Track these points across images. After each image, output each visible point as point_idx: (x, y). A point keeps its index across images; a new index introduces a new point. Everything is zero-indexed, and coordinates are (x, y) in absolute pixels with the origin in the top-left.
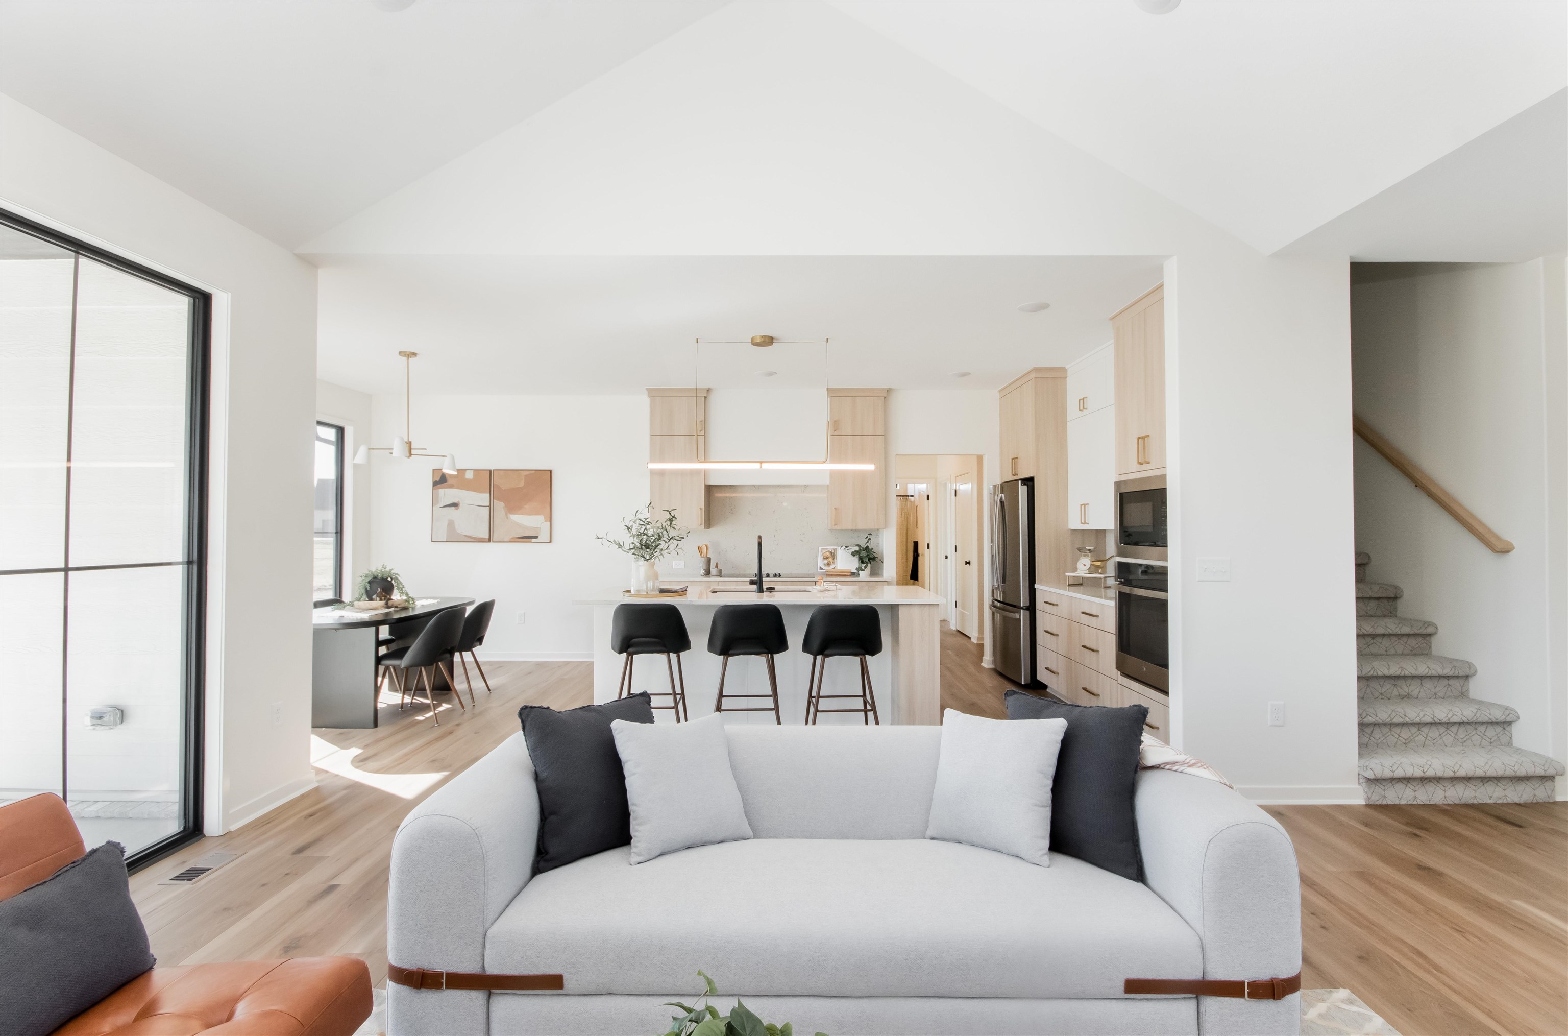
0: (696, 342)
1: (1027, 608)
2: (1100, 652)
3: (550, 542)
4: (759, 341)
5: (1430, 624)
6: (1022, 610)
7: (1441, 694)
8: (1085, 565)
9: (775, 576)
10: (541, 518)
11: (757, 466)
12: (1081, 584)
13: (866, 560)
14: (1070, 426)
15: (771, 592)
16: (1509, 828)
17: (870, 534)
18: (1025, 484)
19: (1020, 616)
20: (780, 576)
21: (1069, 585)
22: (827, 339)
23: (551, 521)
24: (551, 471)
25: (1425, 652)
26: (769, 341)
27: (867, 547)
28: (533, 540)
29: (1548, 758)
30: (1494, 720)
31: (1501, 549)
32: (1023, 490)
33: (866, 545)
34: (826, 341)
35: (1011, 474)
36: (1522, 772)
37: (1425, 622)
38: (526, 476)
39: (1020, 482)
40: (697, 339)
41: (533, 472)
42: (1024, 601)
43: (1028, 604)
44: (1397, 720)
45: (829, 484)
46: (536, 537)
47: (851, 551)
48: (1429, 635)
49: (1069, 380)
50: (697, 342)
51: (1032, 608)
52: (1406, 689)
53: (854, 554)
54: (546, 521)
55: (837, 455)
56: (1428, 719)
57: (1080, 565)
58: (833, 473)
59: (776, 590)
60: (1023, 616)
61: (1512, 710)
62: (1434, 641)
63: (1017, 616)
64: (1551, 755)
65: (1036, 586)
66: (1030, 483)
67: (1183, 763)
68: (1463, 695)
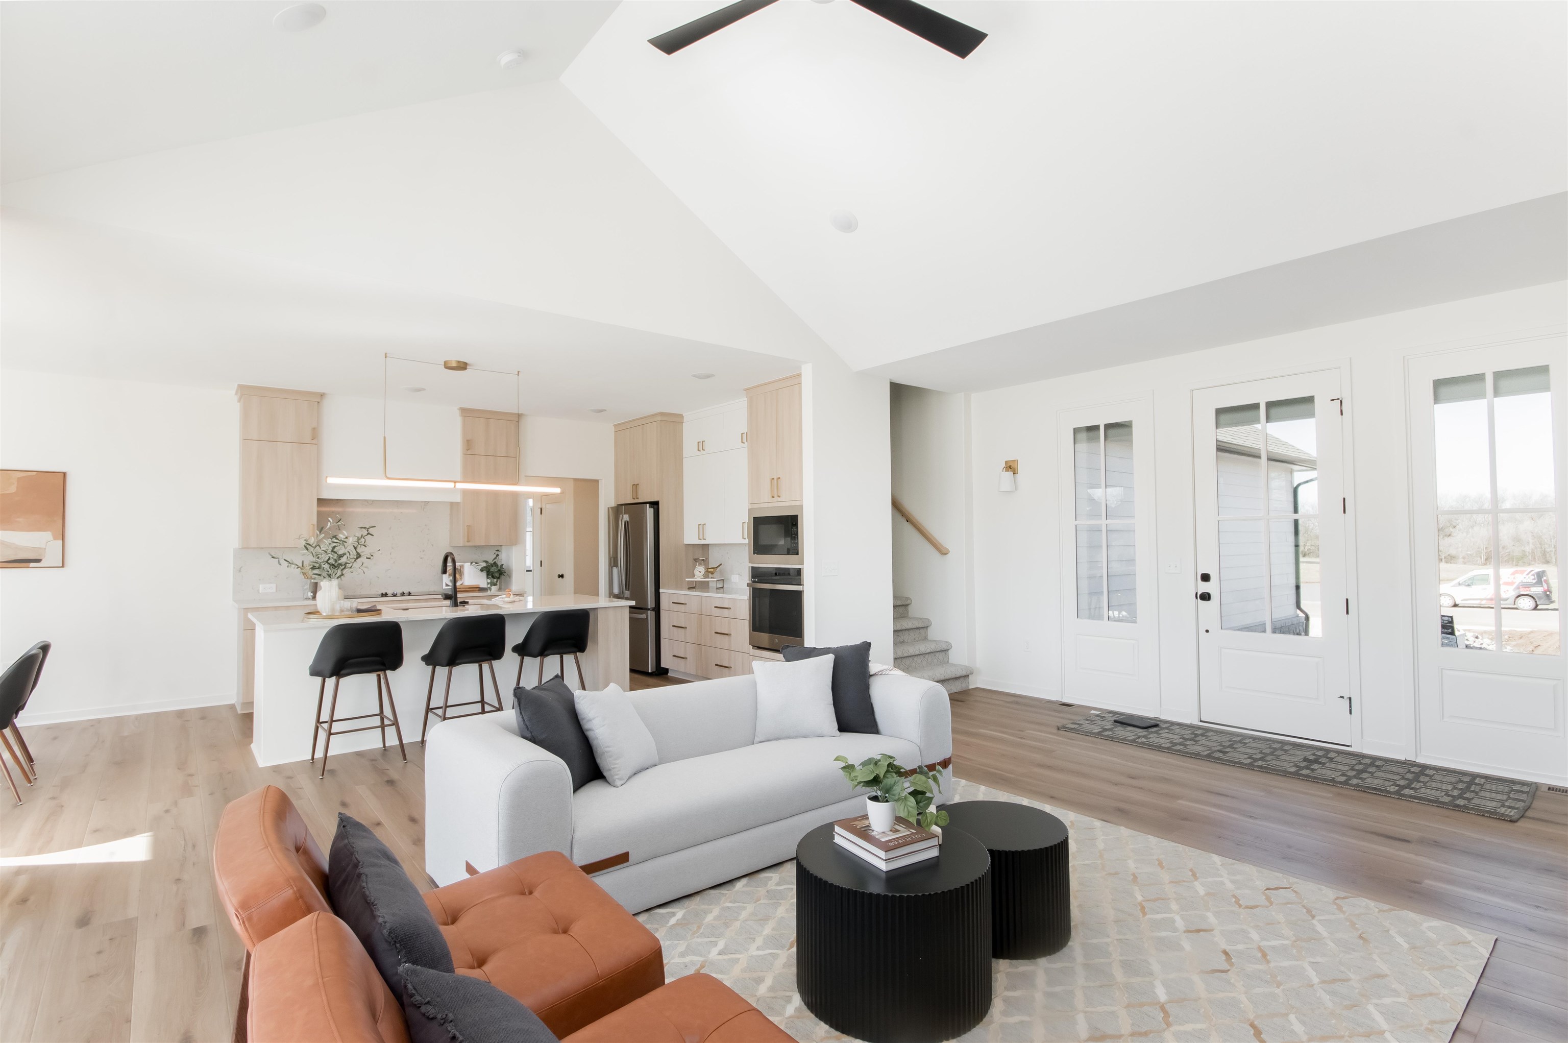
0: (384, 356)
1: (653, 609)
2: (732, 634)
3: (63, 566)
4: (454, 366)
5: (908, 599)
6: (649, 611)
7: (917, 639)
8: (700, 572)
9: (403, 594)
10: (47, 536)
11: (451, 485)
12: (694, 588)
13: (497, 575)
14: (687, 463)
15: (464, 606)
16: (959, 703)
17: (498, 551)
18: (651, 507)
19: (647, 616)
20: (410, 594)
21: (688, 588)
22: (518, 372)
23: (63, 539)
24: (64, 474)
25: (906, 615)
26: (462, 366)
27: (495, 563)
28: (32, 565)
29: (966, 666)
30: (943, 649)
31: (943, 552)
32: (650, 512)
33: (494, 562)
34: (517, 373)
35: (631, 498)
36: (958, 675)
37: (906, 598)
38: (19, 479)
39: (648, 505)
40: (386, 354)
41: (35, 473)
42: (651, 603)
43: (654, 606)
44: (906, 655)
45: (459, 501)
46: (38, 561)
47: (480, 567)
48: (907, 605)
49: (686, 426)
50: (386, 357)
51: (657, 609)
52: (902, 637)
53: (482, 570)
54: (55, 538)
55: (470, 474)
56: (917, 653)
57: (696, 572)
58: (465, 492)
59: (470, 603)
60: (651, 615)
61: (949, 643)
62: (910, 608)
63: (644, 616)
64: (967, 665)
65: (661, 591)
66: (656, 506)
67: (887, 670)
68: (925, 638)
